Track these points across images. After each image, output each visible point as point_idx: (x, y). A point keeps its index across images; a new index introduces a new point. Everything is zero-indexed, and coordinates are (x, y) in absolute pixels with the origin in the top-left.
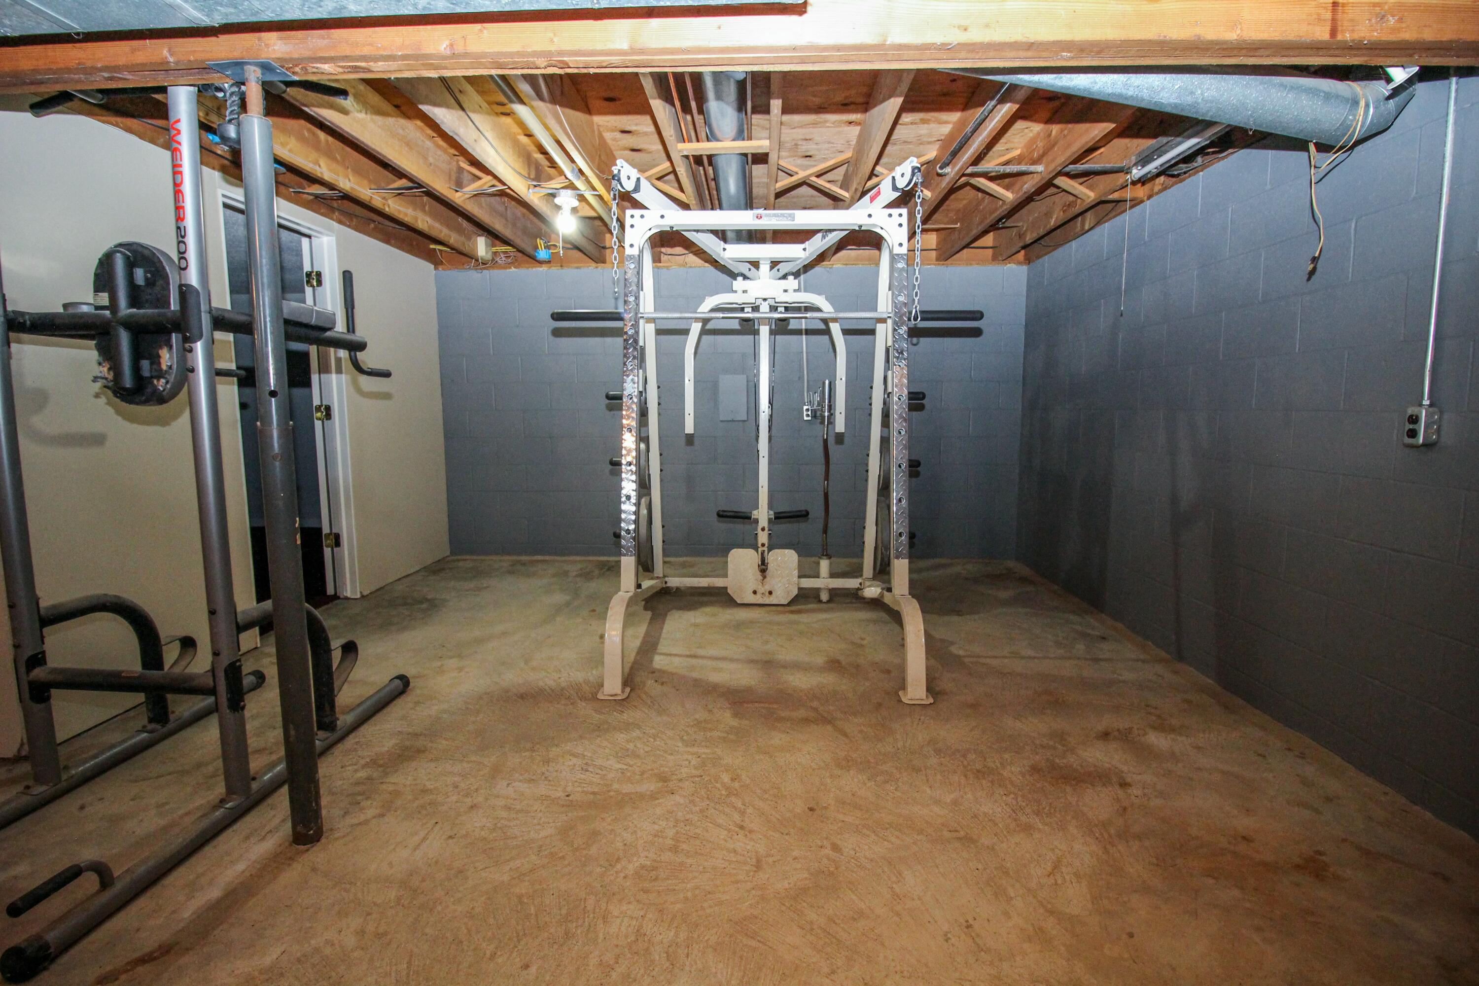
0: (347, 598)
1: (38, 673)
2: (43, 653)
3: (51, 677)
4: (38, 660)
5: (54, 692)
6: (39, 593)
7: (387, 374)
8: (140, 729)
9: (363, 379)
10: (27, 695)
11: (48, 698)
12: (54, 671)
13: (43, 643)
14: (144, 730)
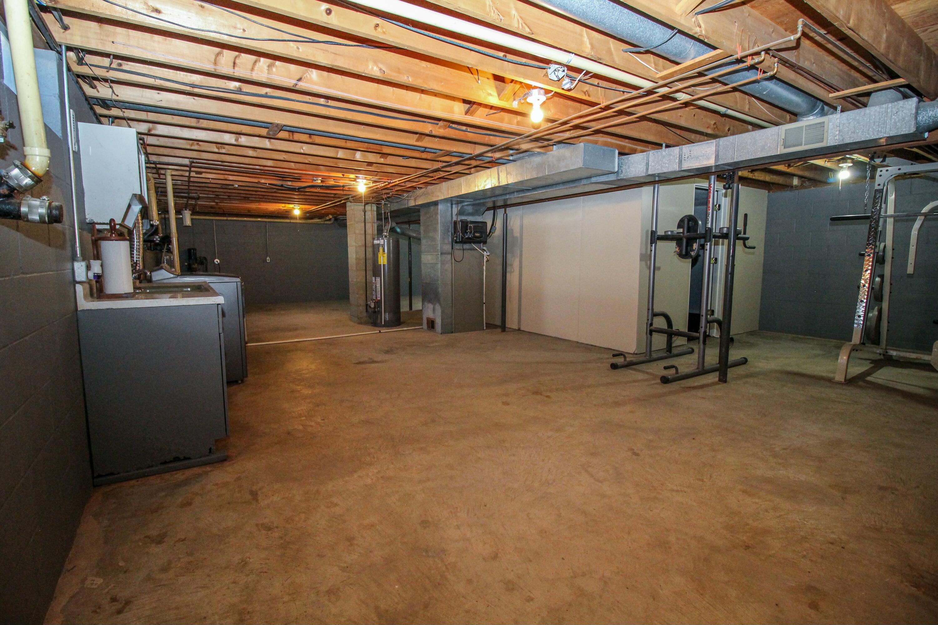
0: (714, 337)
2: (653, 323)
4: (651, 324)
5: (653, 333)
7: (754, 248)
9: (747, 250)
10: (649, 333)
11: (652, 335)
12: (653, 328)
13: (653, 321)
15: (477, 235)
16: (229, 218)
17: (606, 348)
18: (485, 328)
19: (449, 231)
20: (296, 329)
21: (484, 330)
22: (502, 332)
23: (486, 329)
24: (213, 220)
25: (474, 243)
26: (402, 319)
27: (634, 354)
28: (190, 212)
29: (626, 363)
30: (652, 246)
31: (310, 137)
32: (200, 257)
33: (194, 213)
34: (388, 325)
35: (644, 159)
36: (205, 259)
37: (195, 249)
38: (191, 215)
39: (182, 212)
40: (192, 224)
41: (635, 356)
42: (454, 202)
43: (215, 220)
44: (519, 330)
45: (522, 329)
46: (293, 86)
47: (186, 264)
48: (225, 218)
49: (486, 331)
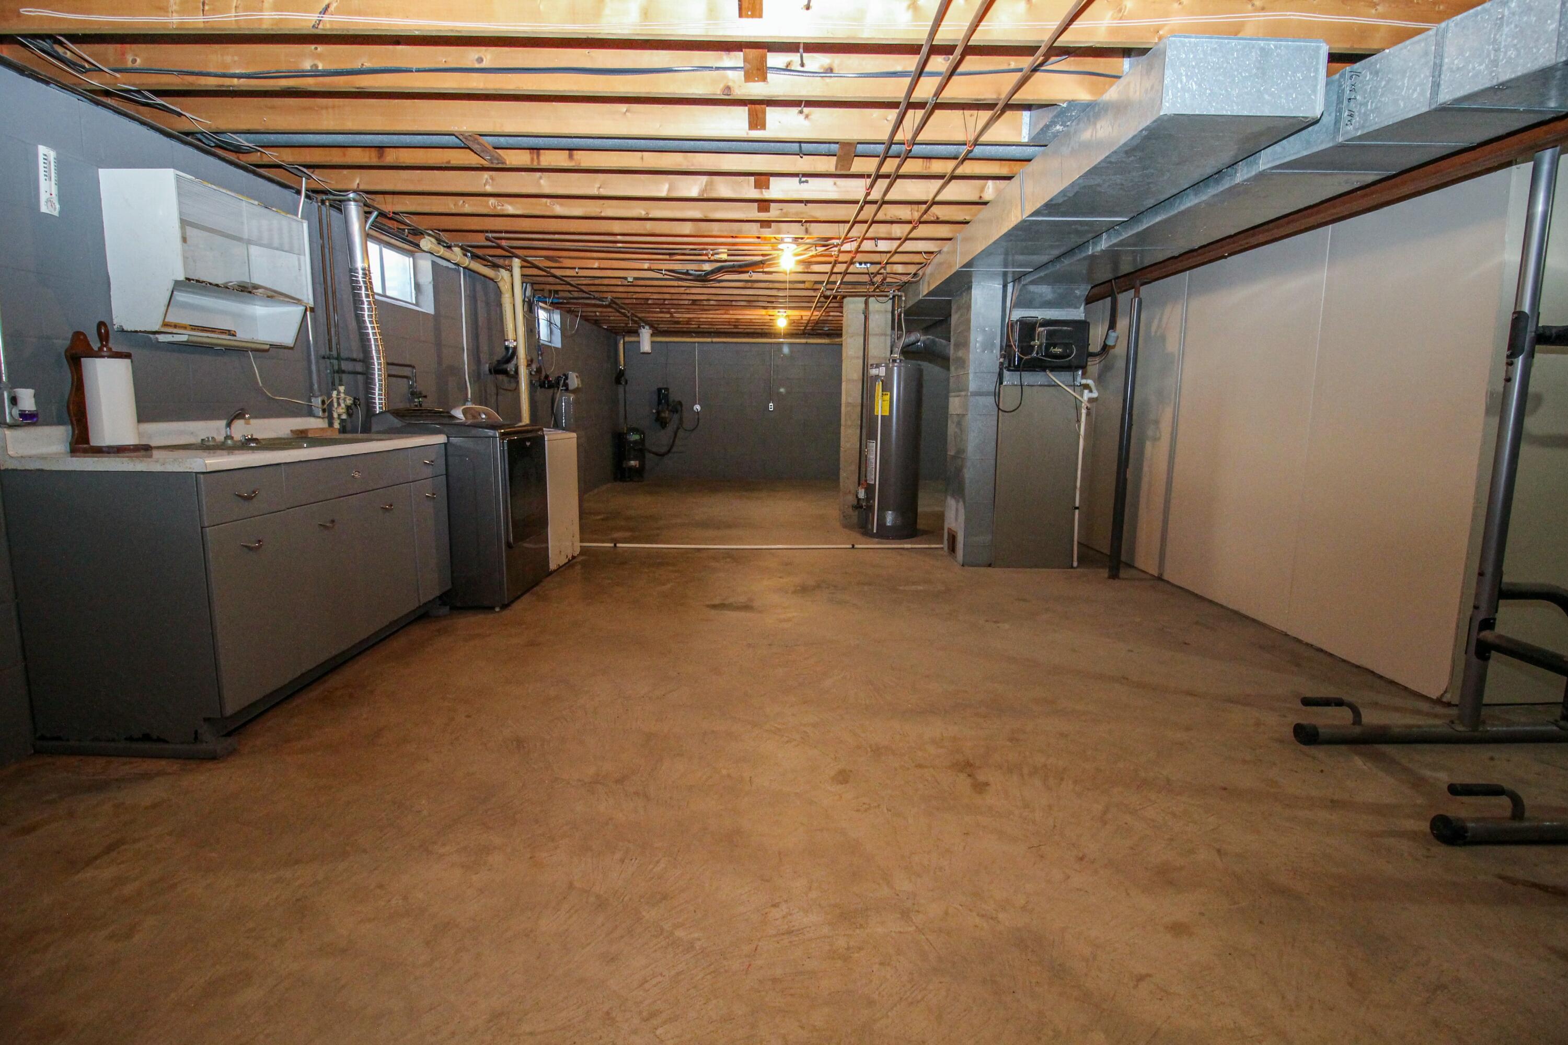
1: (1487, 635)
2: (1495, 619)
3: (1497, 641)
4: (1488, 624)
6: (1504, 569)
8: (1552, 721)
10: (1473, 648)
11: (1488, 659)
12: (1501, 637)
13: (1496, 611)
14: (1555, 723)
15: (1058, 350)
16: (715, 340)
17: (1358, 667)
18: (1075, 564)
19: (993, 345)
20: (729, 526)
21: (1072, 567)
22: (1109, 577)
23: (1078, 567)
24: (695, 342)
25: (1053, 369)
26: (921, 524)
27: (1439, 701)
28: (650, 331)
29: (1357, 730)
30: (1510, 364)
31: (571, 157)
32: (674, 401)
33: (656, 332)
34: (884, 533)
35: (1426, 54)
36: (680, 403)
37: (667, 389)
38: (652, 335)
39: (640, 331)
40: (652, 348)
41: (1439, 710)
42: (1010, 279)
43: (698, 343)
44: (1160, 578)
45: (1166, 577)
46: (313, 26)
47: (654, 411)
48: (709, 340)
49: (1078, 570)
